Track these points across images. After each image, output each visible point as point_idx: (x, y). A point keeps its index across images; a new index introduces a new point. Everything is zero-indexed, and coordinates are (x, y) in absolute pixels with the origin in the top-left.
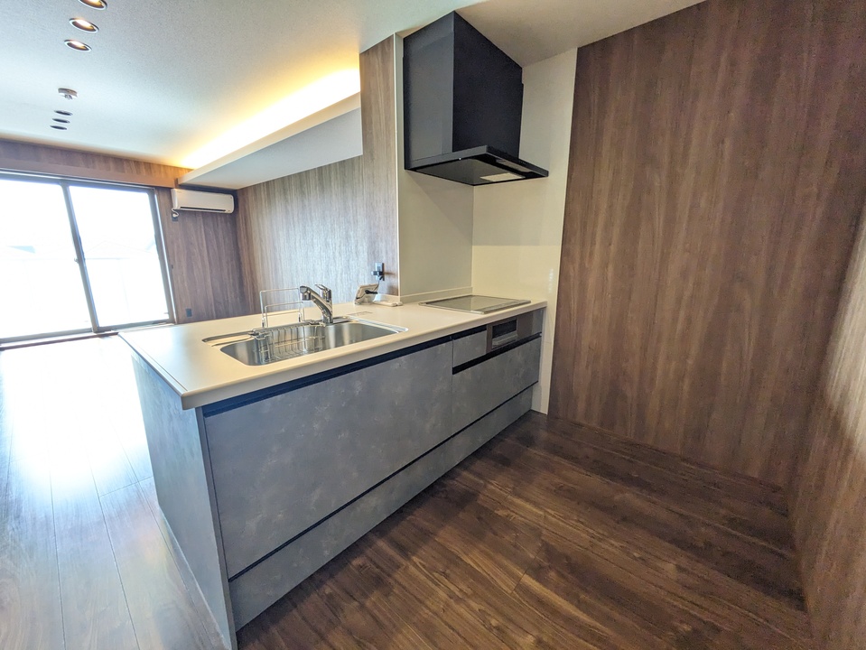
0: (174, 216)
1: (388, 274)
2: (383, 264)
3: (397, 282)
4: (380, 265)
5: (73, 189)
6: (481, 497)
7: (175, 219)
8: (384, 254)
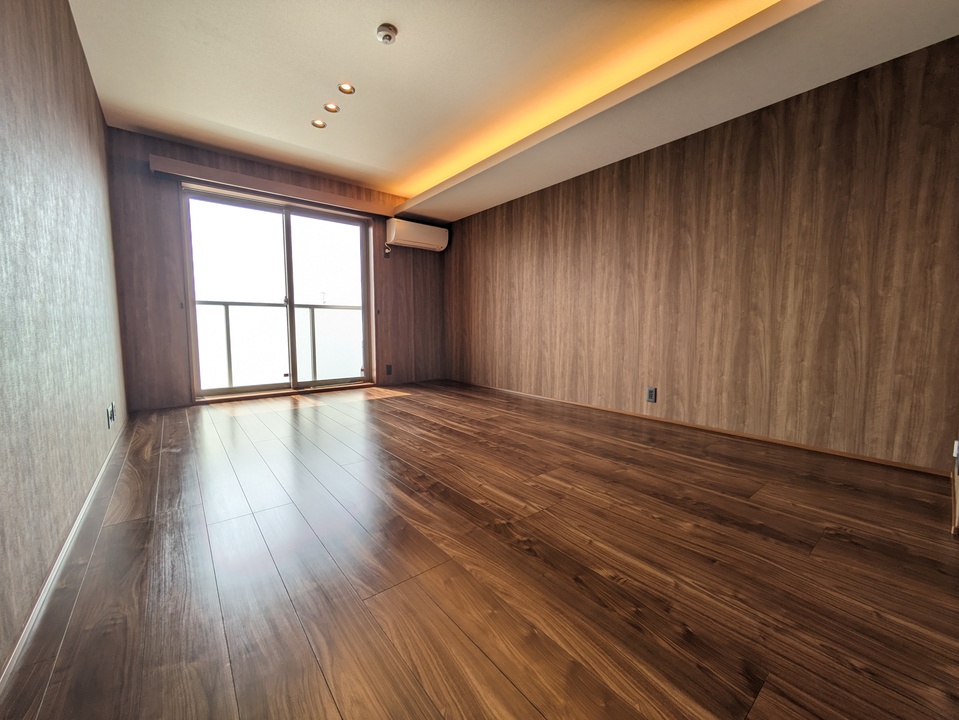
0: (387, 251)
5: (295, 219)
7: (387, 255)
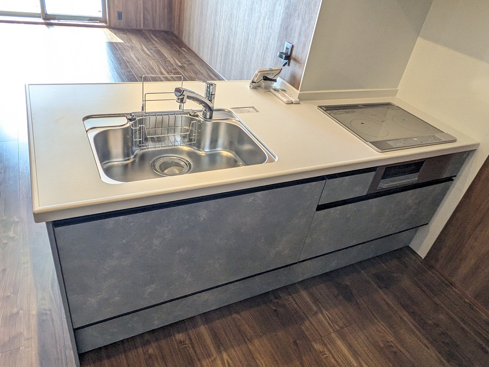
1: (295, 60)
2: (293, 46)
3: (301, 72)
4: (290, 46)
6: (307, 323)
8: (296, 35)
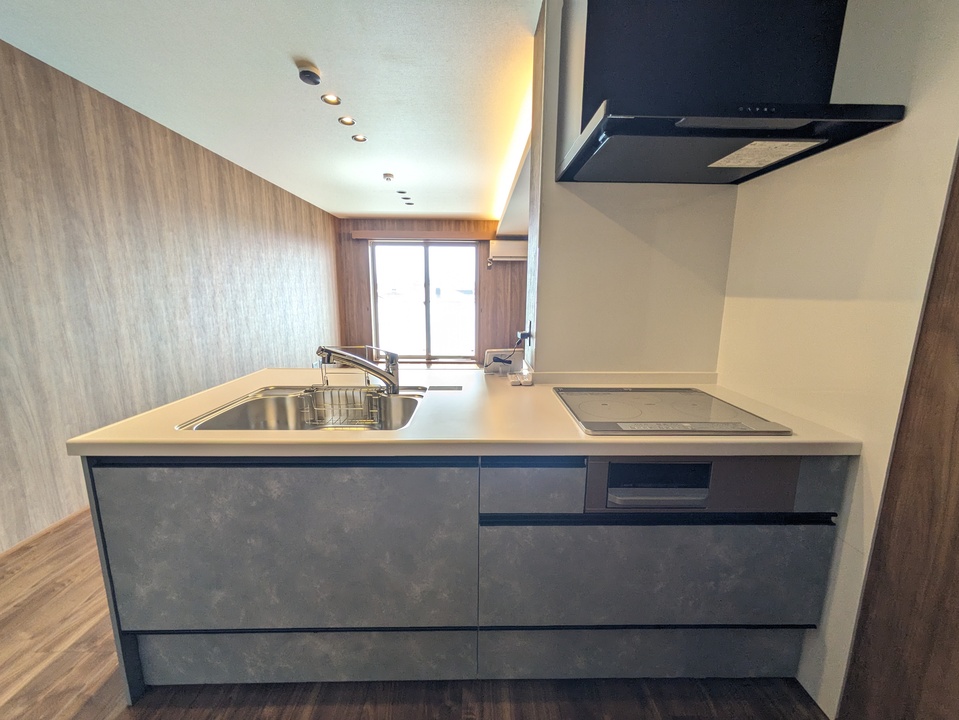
0: (489, 265)
7: (489, 268)
